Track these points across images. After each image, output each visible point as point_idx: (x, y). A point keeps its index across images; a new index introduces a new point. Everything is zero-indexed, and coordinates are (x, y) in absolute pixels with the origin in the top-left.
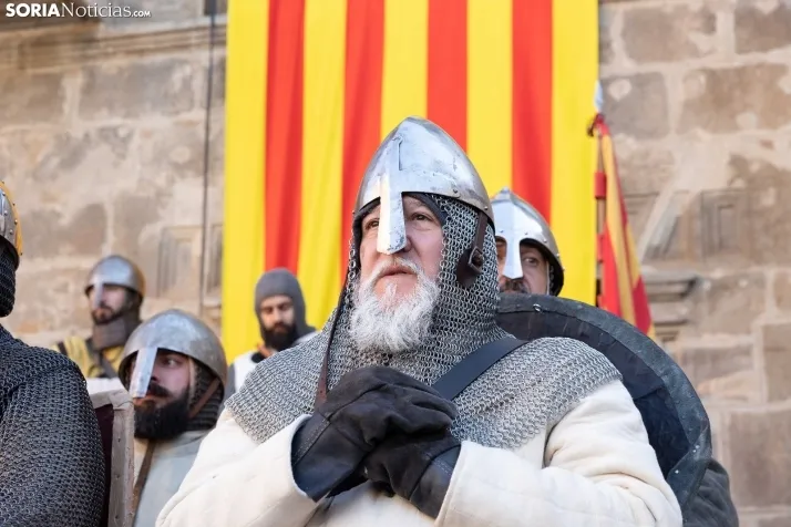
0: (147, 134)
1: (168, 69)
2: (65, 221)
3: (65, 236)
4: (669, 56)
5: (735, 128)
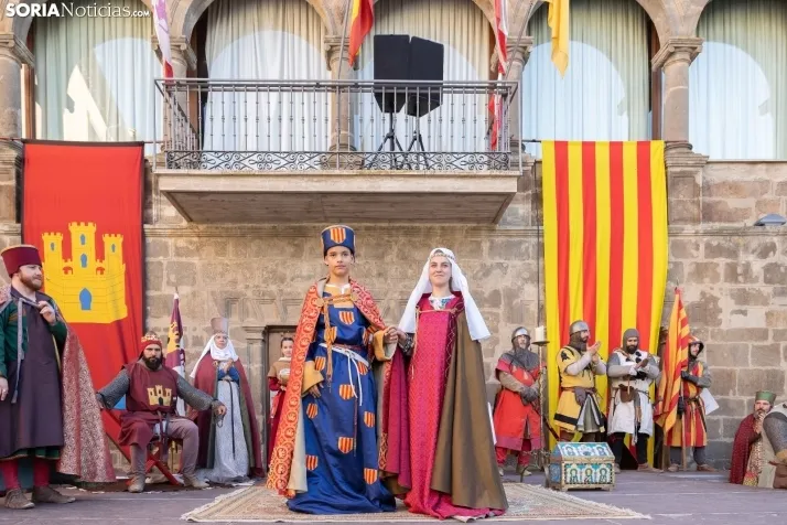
0: (514, 267)
1: (520, 243)
2: (486, 295)
3: (486, 300)
4: (685, 257)
5: (702, 282)
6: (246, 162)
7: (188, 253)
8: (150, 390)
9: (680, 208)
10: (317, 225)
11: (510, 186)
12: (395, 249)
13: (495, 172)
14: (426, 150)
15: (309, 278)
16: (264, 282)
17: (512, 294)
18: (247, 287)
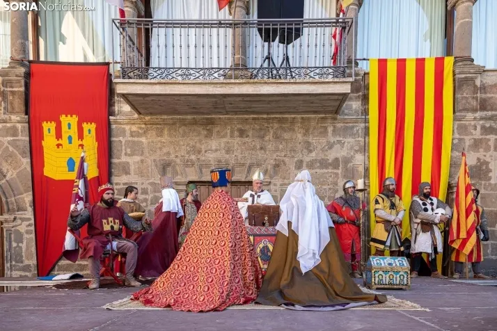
0: (349, 143)
1: (353, 127)
2: (330, 161)
3: (330, 164)
4: (467, 135)
5: (478, 152)
6: (174, 75)
7: (139, 135)
8: (104, 221)
9: (464, 101)
10: (221, 116)
11: (346, 89)
12: (272, 132)
13: (336, 80)
14: (291, 66)
15: (216, 150)
16: (188, 153)
17: (347, 160)
18: (177, 156)
